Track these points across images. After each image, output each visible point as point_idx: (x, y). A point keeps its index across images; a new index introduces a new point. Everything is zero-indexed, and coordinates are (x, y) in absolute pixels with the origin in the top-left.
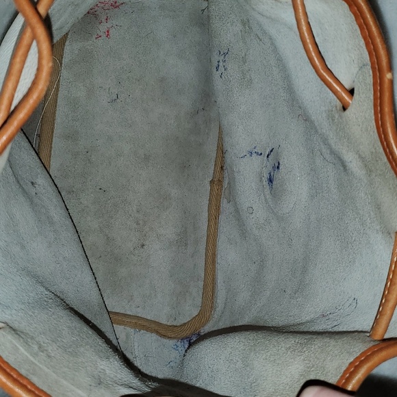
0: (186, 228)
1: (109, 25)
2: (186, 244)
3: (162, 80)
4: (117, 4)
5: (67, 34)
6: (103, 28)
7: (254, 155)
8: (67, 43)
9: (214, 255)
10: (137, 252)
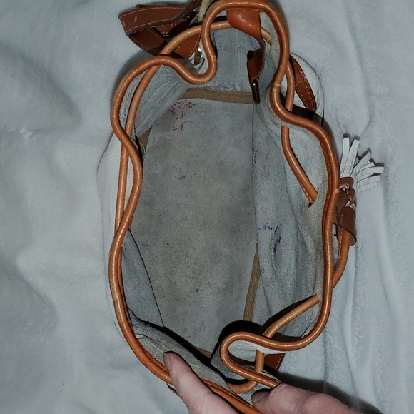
0: (232, 279)
1: (183, 121)
2: (232, 291)
3: (221, 163)
4: (191, 105)
5: (150, 129)
6: (179, 122)
7: (267, 228)
8: (151, 133)
9: (253, 301)
10: (192, 295)
